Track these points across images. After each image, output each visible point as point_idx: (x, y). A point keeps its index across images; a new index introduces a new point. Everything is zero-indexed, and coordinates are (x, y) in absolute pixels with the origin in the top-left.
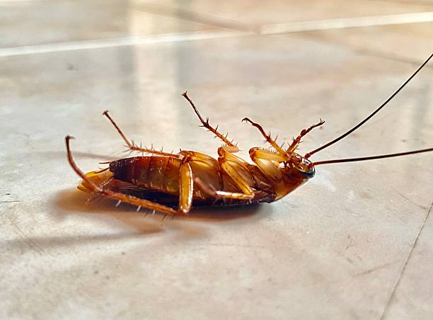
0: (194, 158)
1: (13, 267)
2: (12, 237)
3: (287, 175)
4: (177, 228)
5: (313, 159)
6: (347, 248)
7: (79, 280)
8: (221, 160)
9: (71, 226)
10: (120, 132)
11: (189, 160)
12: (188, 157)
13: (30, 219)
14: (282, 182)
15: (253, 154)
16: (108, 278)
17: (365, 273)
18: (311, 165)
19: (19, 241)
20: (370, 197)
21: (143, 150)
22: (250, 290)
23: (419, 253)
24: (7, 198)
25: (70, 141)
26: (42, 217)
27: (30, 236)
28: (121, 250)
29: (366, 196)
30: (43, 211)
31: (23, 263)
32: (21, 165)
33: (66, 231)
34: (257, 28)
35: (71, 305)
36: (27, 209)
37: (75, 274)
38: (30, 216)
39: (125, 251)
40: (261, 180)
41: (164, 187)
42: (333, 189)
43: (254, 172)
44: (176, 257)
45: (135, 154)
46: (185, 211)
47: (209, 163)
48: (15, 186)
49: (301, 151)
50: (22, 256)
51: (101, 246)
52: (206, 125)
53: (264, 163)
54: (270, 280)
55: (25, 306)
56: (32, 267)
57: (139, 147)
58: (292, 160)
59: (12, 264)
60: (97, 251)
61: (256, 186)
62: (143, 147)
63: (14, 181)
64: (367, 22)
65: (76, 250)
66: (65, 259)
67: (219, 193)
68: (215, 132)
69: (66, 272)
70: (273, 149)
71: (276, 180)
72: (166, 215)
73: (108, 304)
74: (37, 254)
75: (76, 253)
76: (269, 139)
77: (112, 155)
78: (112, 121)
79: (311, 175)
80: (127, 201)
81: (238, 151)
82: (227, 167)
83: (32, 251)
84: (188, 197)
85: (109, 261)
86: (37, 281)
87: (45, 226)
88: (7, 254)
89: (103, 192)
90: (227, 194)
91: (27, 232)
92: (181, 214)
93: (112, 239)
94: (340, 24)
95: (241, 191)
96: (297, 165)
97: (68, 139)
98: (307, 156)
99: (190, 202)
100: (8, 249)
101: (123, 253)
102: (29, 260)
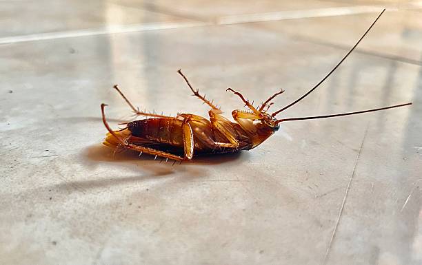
0: (192, 119)
1: (65, 204)
2: (58, 182)
3: (260, 130)
4: (184, 170)
5: (278, 117)
6: (307, 179)
7: (118, 210)
8: (213, 120)
9: (103, 172)
10: (127, 101)
11: (189, 120)
12: (188, 118)
13: (69, 168)
14: (257, 134)
15: (235, 115)
16: (139, 207)
17: (322, 196)
18: (277, 122)
19: (65, 185)
20: (318, 144)
21: (147, 115)
22: (244, 210)
23: (357, 181)
24: (47, 154)
25: (105, 107)
26: (78, 166)
27: (73, 180)
28: (145, 188)
29: (314, 143)
30: (77, 162)
31: (72, 201)
32: (51, 129)
33: (100, 175)
34: (215, 20)
35: (116, 228)
36: (66, 161)
37: (114, 206)
38: (69, 166)
39: (148, 188)
40: (242, 134)
41: (172, 141)
42: (290, 139)
43: (237, 128)
44: (187, 190)
45: (141, 118)
46: (189, 158)
47: (203, 122)
48: (52, 144)
49: (269, 112)
50: (70, 196)
51: (130, 186)
52: (197, 94)
53: (243, 121)
54: (257, 203)
55: (82, 231)
56: (79, 202)
57: (144, 112)
58: (264, 119)
59: (63, 202)
60: (127, 189)
61: (238, 138)
62: (146, 112)
63: (49, 140)
64: (297, 15)
65: (111, 189)
66: (104, 197)
67: (216, 143)
68: (203, 99)
69: (107, 205)
70: (251, 111)
71: (252, 133)
72: (175, 161)
73: (144, 226)
74: (82, 193)
75: (112, 191)
76: (247, 104)
77: (123, 119)
78: (121, 93)
79: (277, 129)
80: (147, 152)
81: (221, 113)
82: (218, 125)
83: (77, 191)
84: (190, 148)
85: (138, 195)
86: (86, 213)
87: (83, 173)
88: (57, 194)
89: (128, 146)
90: (222, 144)
91: (69, 178)
92: (187, 160)
93: (137, 180)
94: (276, 16)
95: (229, 142)
96: (267, 122)
97: (103, 106)
98: (274, 115)
99: (192, 151)
100: (57, 191)
101: (147, 190)
102: (76, 198)
